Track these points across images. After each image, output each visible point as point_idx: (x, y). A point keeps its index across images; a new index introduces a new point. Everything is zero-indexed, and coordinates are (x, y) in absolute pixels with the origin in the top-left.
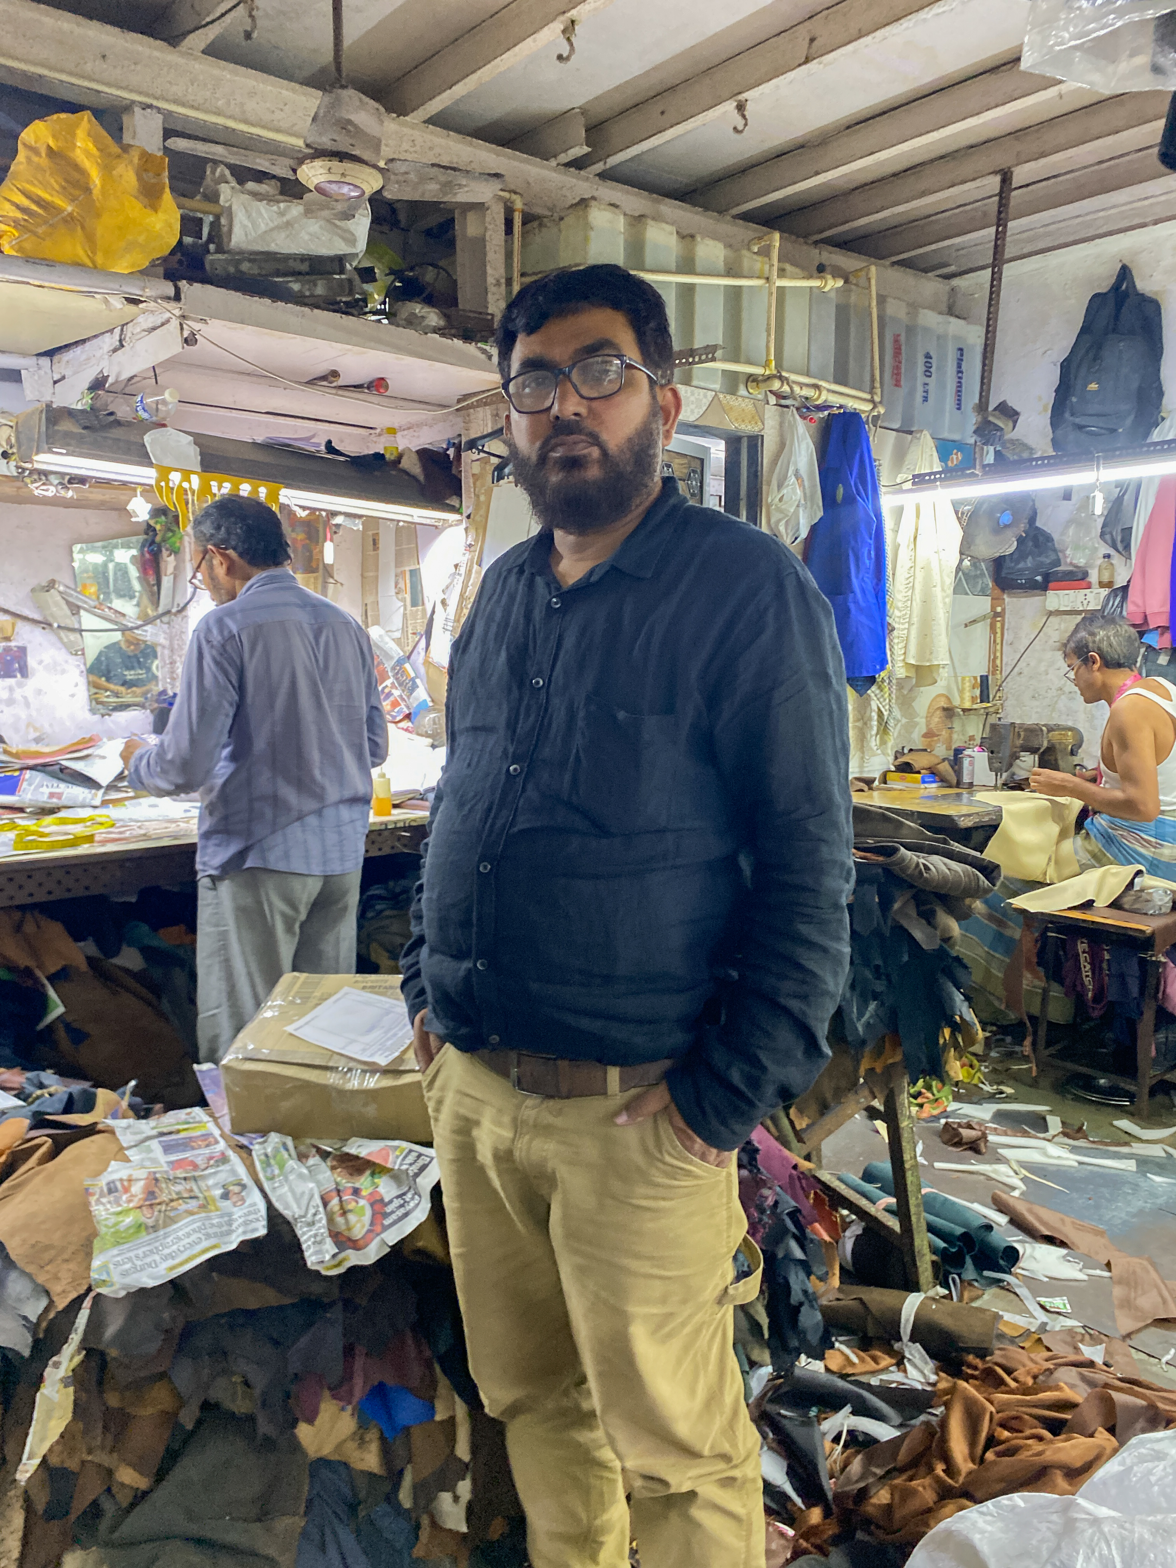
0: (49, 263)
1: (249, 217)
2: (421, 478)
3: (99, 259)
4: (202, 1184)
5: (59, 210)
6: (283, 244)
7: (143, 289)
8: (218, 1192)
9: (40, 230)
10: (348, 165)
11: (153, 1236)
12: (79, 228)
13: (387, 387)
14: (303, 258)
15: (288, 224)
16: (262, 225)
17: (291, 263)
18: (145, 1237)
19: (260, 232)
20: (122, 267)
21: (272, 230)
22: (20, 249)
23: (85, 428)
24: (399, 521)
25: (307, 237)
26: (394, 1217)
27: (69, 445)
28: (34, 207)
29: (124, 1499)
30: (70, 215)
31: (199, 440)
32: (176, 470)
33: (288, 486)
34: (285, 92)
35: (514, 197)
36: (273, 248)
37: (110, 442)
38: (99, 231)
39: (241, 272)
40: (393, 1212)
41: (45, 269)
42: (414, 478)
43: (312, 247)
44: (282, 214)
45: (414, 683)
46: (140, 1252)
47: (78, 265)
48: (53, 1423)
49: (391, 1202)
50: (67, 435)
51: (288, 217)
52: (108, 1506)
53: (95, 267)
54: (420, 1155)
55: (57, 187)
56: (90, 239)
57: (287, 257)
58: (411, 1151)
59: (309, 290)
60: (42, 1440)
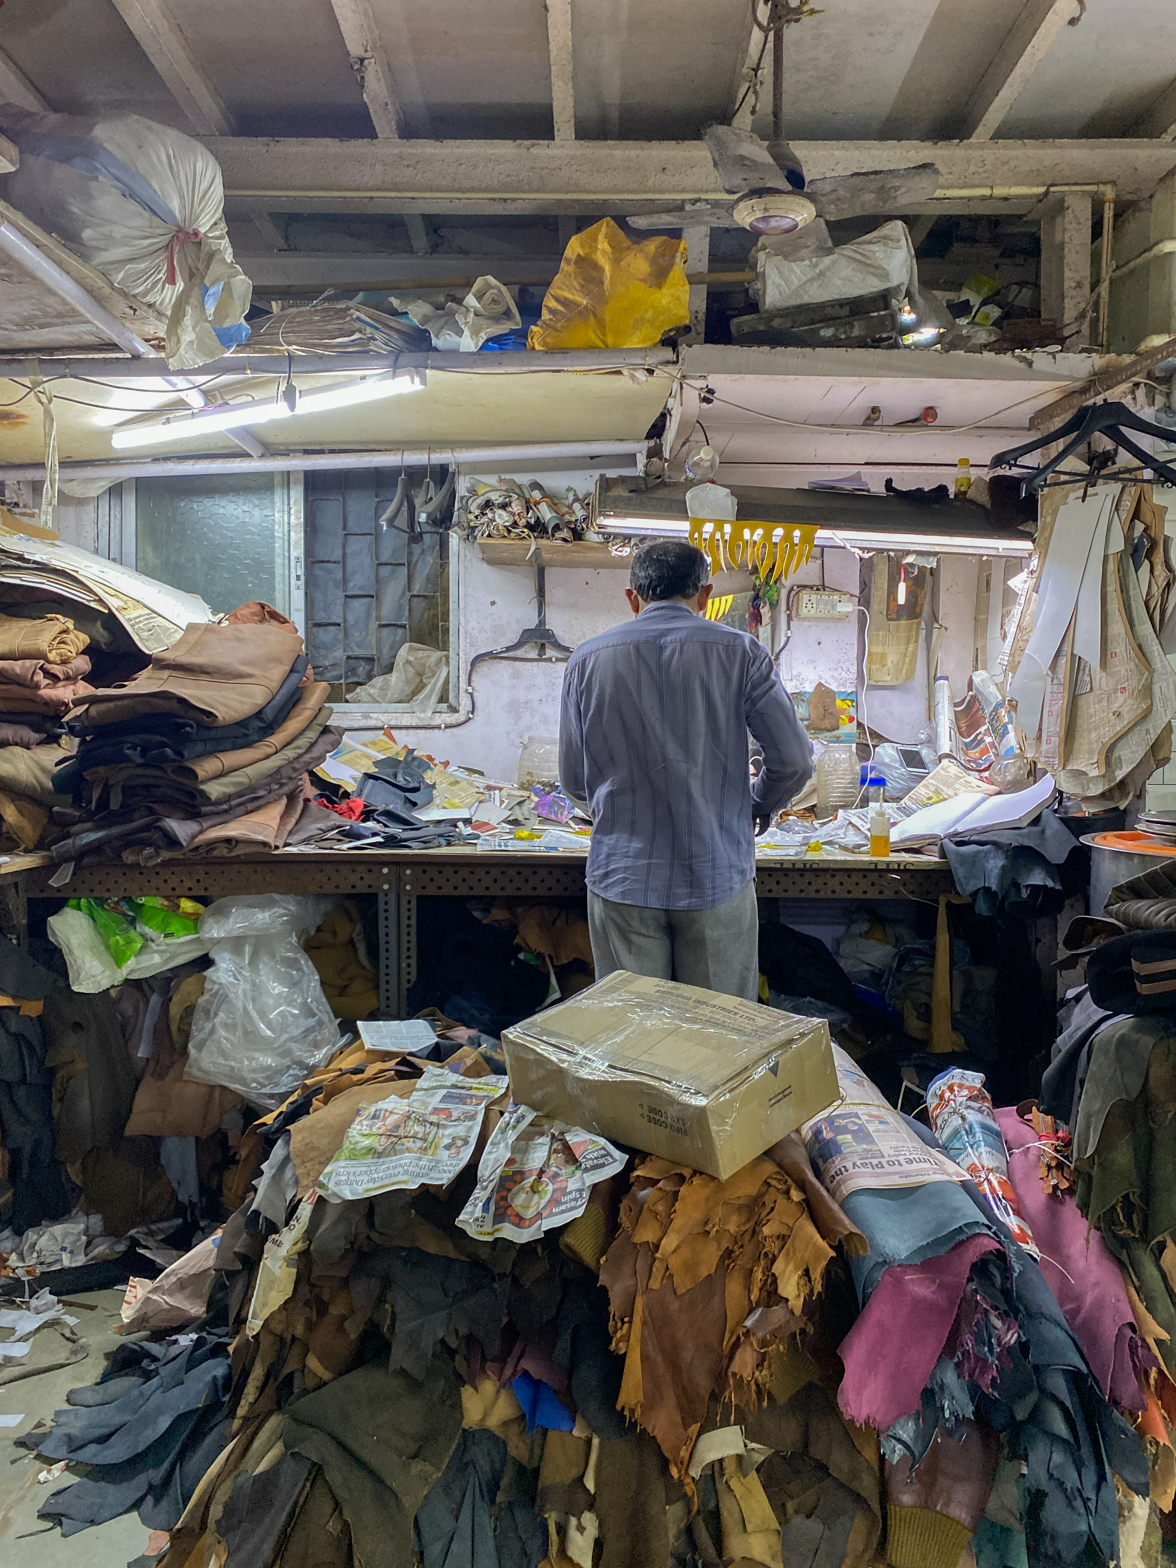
0: (564, 351)
1: (781, 276)
2: (989, 506)
3: (610, 340)
4: (441, 1131)
5: (576, 304)
6: (816, 294)
7: (644, 359)
8: (447, 1141)
9: (559, 325)
10: (768, 199)
11: (375, 1160)
12: (591, 316)
13: (935, 417)
14: (841, 303)
15: (822, 274)
16: (796, 281)
17: (828, 310)
18: (369, 1160)
19: (793, 288)
20: (635, 341)
21: (805, 283)
22: (545, 344)
23: (630, 492)
24: (983, 555)
25: (839, 282)
26: (563, 1207)
27: (616, 507)
28: (560, 308)
29: (311, 1383)
30: (586, 307)
31: (735, 491)
32: (710, 521)
33: (823, 527)
34: (837, 153)
35: (1102, 188)
36: (807, 299)
37: (654, 502)
38: (607, 318)
39: (773, 328)
40: (566, 1203)
41: (560, 356)
42: (983, 507)
43: (844, 290)
44: (815, 266)
45: (1006, 729)
46: (359, 1170)
47: (591, 348)
48: (273, 1294)
49: (571, 1192)
50: (616, 499)
51: (821, 267)
52: (297, 1383)
53: (607, 346)
54: (609, 1154)
55: (577, 287)
56: (601, 324)
57: (822, 306)
58: (603, 1148)
59: (845, 332)
60: (264, 1305)
